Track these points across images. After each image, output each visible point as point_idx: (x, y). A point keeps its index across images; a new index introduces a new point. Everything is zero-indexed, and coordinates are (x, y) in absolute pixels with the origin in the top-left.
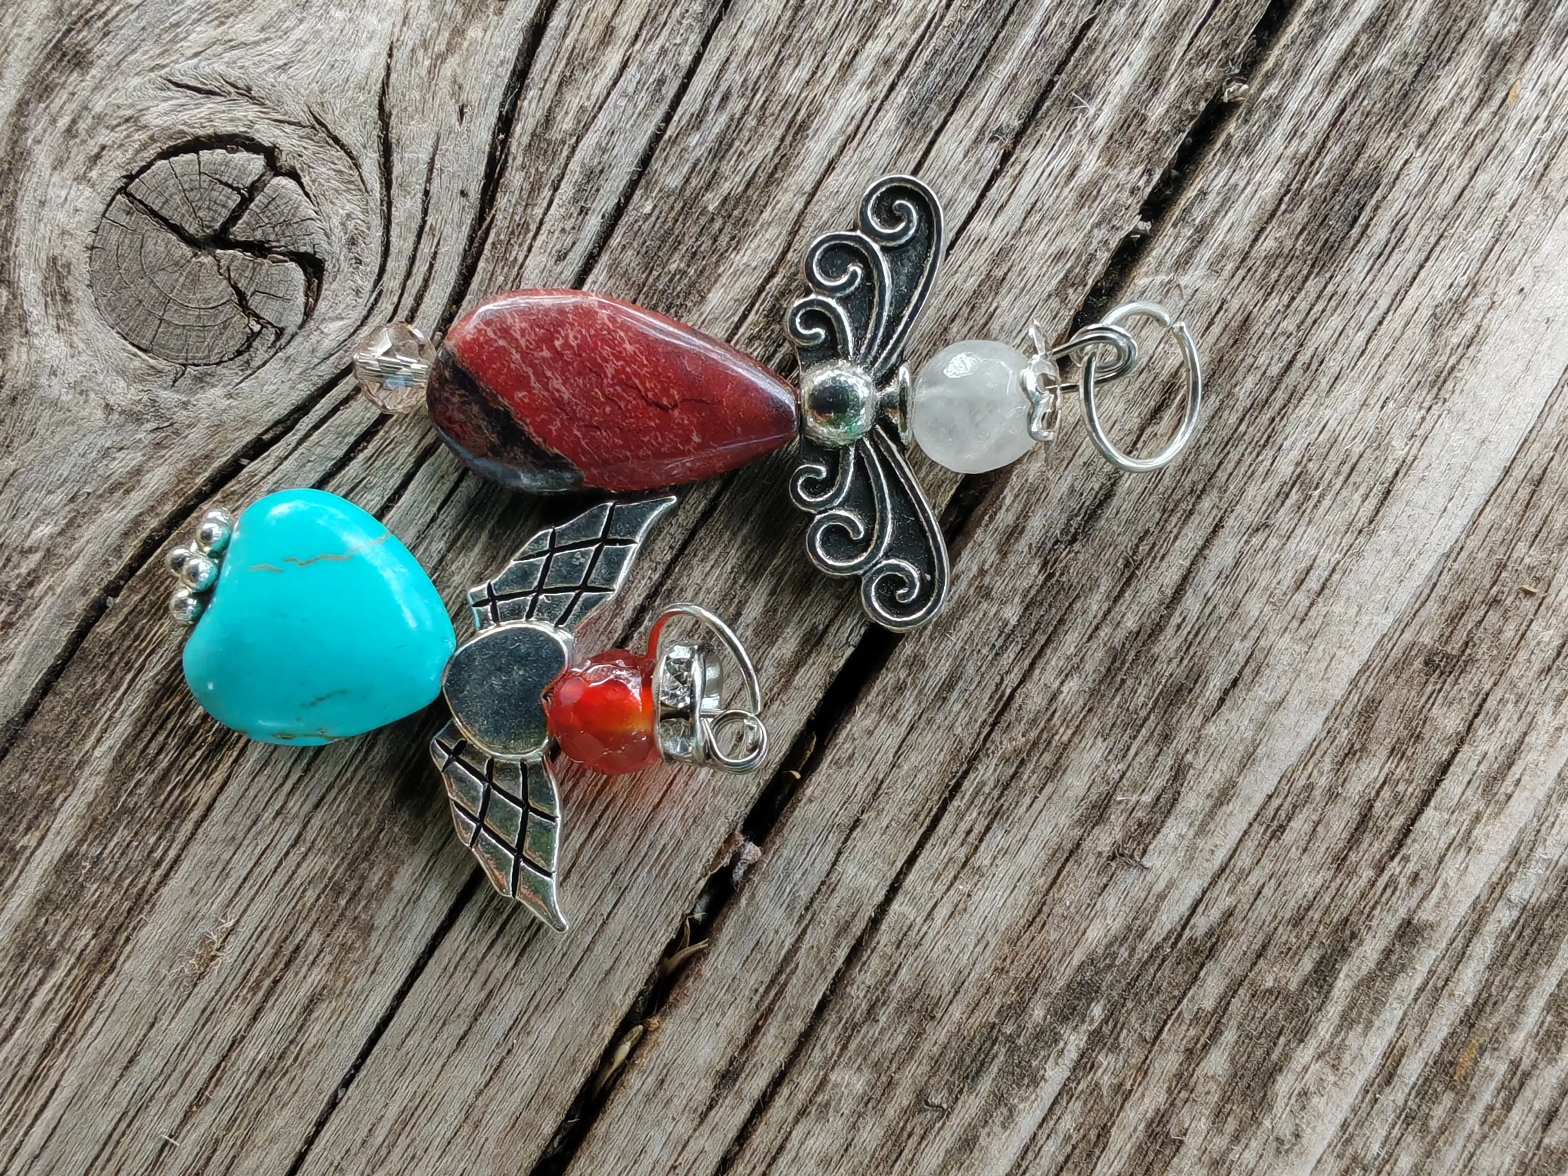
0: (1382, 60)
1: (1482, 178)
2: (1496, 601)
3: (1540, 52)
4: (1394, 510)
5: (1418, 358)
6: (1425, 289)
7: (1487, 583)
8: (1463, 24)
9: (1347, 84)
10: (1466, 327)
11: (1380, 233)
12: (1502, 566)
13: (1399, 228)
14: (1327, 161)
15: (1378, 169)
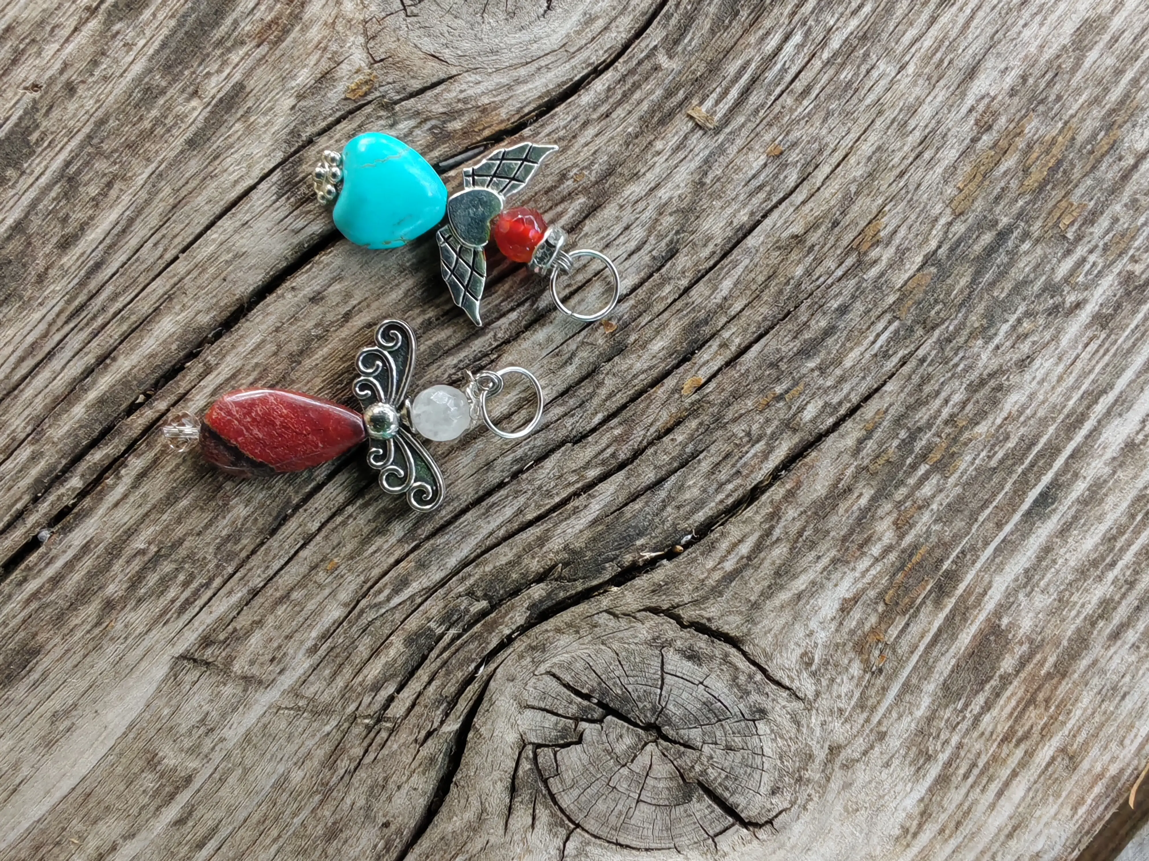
0: (53, 597)
1: (88, 659)
2: (58, 844)
3: (129, 607)
4: (15, 798)
5: (43, 733)
6: (52, 703)
7: (55, 835)
8: (96, 588)
9: (34, 605)
10: (67, 723)
11: (35, 676)
12: (64, 829)
13: (45, 675)
14: (17, 639)
15: (41, 647)
